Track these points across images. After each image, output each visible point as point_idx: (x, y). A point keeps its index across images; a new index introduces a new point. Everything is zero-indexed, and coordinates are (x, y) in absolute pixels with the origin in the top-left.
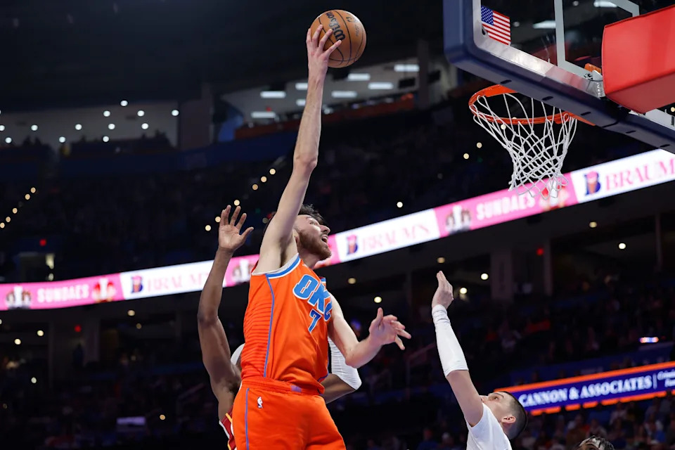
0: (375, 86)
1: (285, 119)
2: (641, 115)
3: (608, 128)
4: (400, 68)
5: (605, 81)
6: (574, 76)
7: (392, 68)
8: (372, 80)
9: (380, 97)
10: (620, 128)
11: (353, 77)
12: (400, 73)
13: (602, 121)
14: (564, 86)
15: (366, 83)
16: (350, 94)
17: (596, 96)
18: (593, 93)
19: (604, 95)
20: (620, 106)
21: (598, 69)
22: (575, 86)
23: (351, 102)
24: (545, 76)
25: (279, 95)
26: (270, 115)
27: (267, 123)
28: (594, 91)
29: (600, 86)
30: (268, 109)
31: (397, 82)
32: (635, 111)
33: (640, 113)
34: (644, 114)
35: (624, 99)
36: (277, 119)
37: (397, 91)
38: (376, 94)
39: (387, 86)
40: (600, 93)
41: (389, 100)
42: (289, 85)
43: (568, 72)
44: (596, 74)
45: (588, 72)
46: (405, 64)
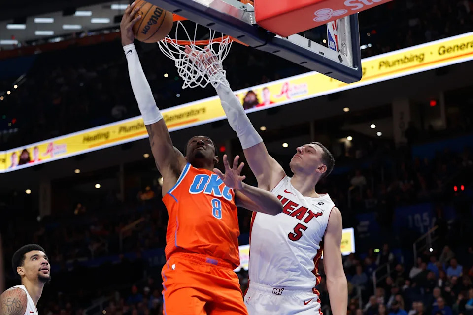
0: (95, 21)
1: (26, 45)
2: (285, 39)
3: (258, 48)
4: (115, 7)
5: (256, 12)
6: (232, 8)
7: (109, 7)
8: (93, 16)
9: (100, 29)
10: (268, 48)
11: (79, 13)
12: (115, 10)
13: (253, 43)
14: (224, 15)
15: (90, 18)
16: (77, 27)
17: (249, 23)
18: (247, 21)
19: (255, 23)
20: (268, 32)
21: (251, 2)
22: (233, 15)
23: (78, 33)
24: (208, 7)
25: (22, 27)
26: (15, 42)
27: (12, 48)
28: (248, 19)
29: (252, 15)
30: (12, 38)
31: (113, 18)
32: (280, 35)
33: (284, 37)
34: (287, 38)
35: (271, 26)
36: (19, 45)
37: (113, 25)
38: (98, 27)
39: (105, 21)
40: (252, 21)
41: (106, 32)
42: (28, 20)
43: (227, 4)
44: (250, 6)
45: (243, 5)
46: (119, 4)
